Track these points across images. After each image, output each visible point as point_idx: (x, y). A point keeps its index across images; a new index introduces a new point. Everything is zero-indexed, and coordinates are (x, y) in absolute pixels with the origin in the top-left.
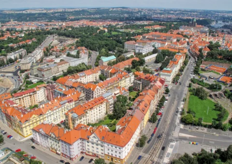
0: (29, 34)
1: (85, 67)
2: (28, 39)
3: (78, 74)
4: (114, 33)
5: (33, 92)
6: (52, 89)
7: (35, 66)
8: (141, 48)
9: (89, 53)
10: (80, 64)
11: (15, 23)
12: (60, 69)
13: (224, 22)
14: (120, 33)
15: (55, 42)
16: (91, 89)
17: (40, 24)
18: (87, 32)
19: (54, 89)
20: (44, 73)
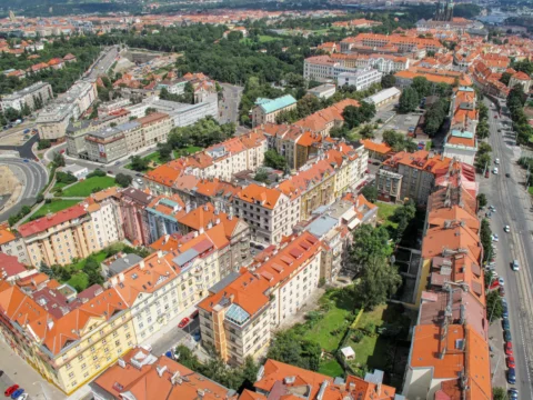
0: (56, 45)
1: (218, 128)
2: (55, 57)
3: (208, 153)
4: (263, 39)
5: (81, 217)
6: (137, 205)
7: (78, 129)
8: (352, 75)
9: (218, 89)
10: (201, 121)
11: (21, 20)
12: (149, 136)
13: (504, 10)
14: (279, 39)
15: (124, 63)
16: (263, 203)
17: (80, 22)
18: (199, 37)
19: (146, 204)
20: (106, 149)
